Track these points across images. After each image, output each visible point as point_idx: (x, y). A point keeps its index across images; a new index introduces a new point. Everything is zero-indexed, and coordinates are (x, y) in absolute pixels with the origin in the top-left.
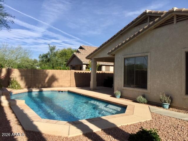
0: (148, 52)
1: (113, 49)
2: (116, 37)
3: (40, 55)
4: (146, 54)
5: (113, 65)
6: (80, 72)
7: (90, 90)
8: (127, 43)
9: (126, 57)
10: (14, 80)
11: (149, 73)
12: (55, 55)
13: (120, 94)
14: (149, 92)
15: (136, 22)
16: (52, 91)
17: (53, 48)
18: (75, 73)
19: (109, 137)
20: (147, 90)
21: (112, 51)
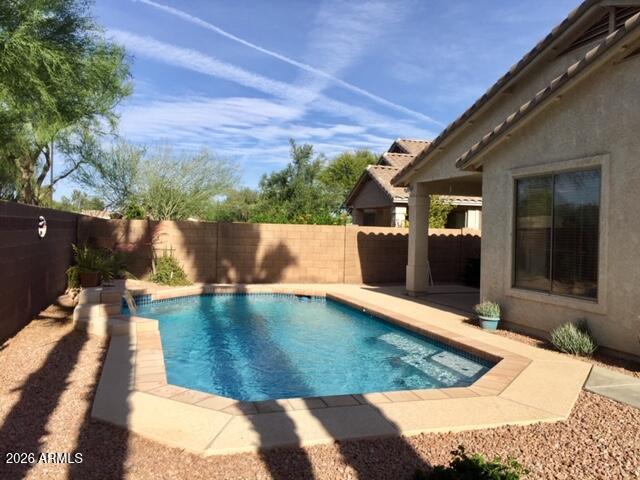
0: (602, 154)
1: (475, 147)
2: (492, 101)
3: (265, 177)
4: (593, 162)
5: (480, 204)
6: (377, 233)
7: (406, 296)
8: (523, 123)
9: (520, 174)
10: (165, 256)
11: (606, 236)
12: (310, 175)
13: (498, 314)
14: (604, 313)
15: (561, 38)
16: (276, 294)
17: (306, 153)
18: (361, 235)
19: (342, 471)
20: (597, 302)
21: (472, 155)
